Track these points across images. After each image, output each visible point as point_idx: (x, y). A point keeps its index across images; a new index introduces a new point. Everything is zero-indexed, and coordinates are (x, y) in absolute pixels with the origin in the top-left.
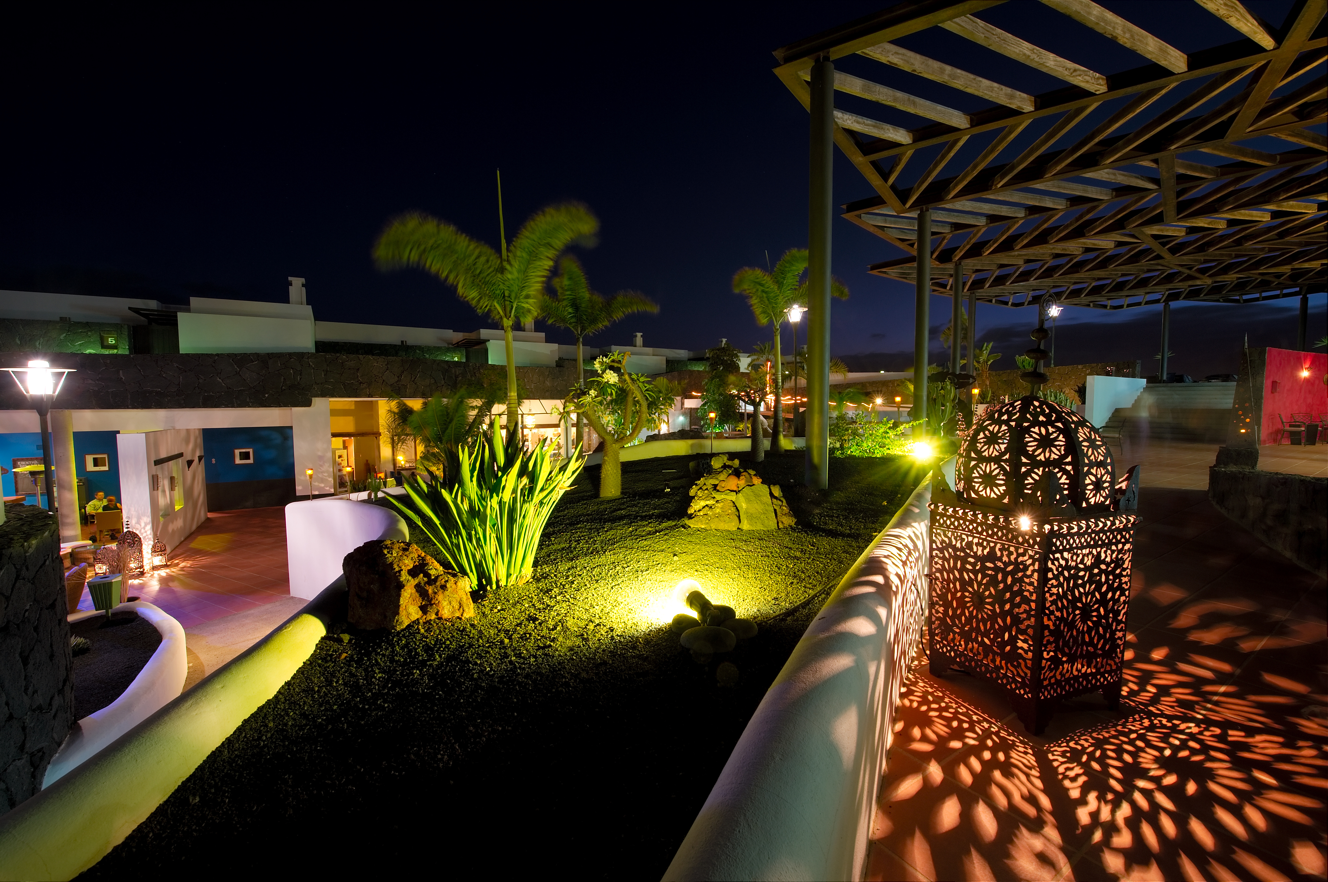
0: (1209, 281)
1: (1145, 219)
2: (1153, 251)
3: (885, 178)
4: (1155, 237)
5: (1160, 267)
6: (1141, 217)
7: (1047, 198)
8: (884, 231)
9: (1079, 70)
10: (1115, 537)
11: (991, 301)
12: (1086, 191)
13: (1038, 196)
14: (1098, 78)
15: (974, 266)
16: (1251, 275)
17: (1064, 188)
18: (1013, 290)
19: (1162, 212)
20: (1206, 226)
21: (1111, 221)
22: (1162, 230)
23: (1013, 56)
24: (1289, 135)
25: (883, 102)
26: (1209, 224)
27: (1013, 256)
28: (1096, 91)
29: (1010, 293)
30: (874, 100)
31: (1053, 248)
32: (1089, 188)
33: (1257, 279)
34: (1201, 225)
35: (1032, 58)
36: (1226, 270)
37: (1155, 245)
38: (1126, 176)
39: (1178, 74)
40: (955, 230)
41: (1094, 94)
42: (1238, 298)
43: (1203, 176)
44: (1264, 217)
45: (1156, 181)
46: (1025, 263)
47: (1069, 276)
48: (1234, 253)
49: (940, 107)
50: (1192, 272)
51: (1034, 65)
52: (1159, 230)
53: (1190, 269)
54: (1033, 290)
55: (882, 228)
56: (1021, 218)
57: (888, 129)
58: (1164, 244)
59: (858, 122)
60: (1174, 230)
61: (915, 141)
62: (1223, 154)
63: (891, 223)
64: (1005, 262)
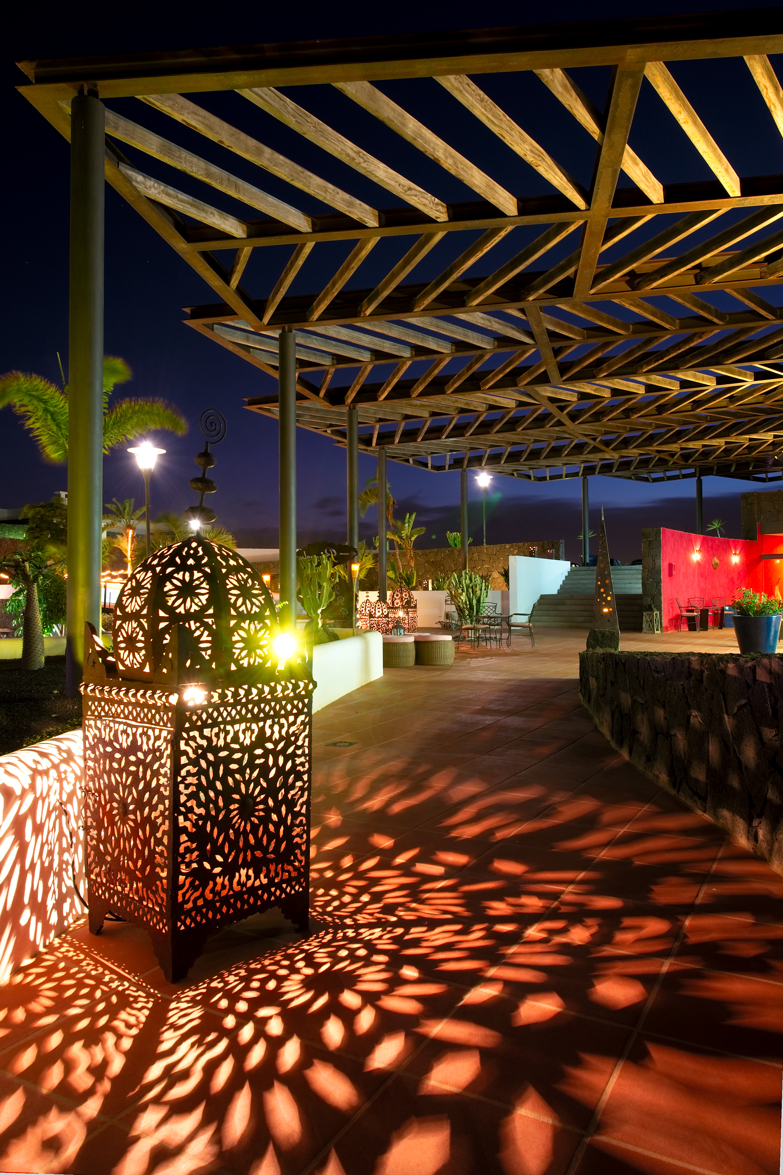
0: (616, 456)
1: (533, 377)
2: (554, 417)
3: (226, 278)
4: (552, 400)
5: (567, 436)
6: (529, 375)
7: (430, 338)
8: (249, 352)
9: (415, 190)
10: (284, 708)
11: (407, 461)
12: (466, 336)
13: (420, 335)
14: (437, 204)
15: (375, 413)
16: (649, 452)
17: (443, 329)
18: (429, 448)
19: (545, 371)
20: (593, 392)
21: (501, 376)
22: (555, 393)
23: (335, 154)
24: (631, 305)
25: (192, 174)
26: (595, 390)
27: (416, 406)
28: (436, 217)
29: (426, 452)
30: (179, 168)
31: (456, 401)
32: (470, 333)
33: (655, 457)
34: (588, 391)
35: (357, 161)
36: (626, 443)
37: (552, 408)
38: (501, 324)
39: (510, 217)
40: (338, 364)
41: (436, 222)
42: (646, 476)
43: (571, 336)
44: (639, 390)
45: (531, 335)
46: (430, 416)
47: (481, 437)
48: (628, 426)
49: (271, 199)
50: (597, 444)
51: (362, 171)
52: (553, 392)
53: (594, 439)
54: (451, 451)
55: (247, 348)
56: (408, 359)
57: (212, 213)
58: (561, 409)
59: (168, 194)
60: (567, 394)
61: (250, 236)
62: (581, 315)
63: (255, 342)
64: (409, 412)
